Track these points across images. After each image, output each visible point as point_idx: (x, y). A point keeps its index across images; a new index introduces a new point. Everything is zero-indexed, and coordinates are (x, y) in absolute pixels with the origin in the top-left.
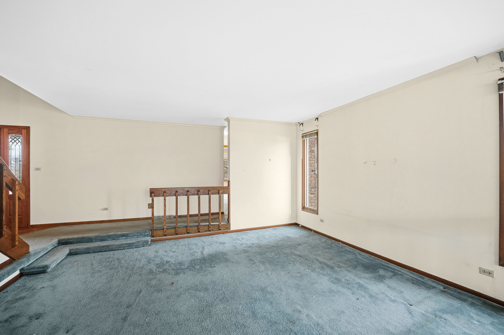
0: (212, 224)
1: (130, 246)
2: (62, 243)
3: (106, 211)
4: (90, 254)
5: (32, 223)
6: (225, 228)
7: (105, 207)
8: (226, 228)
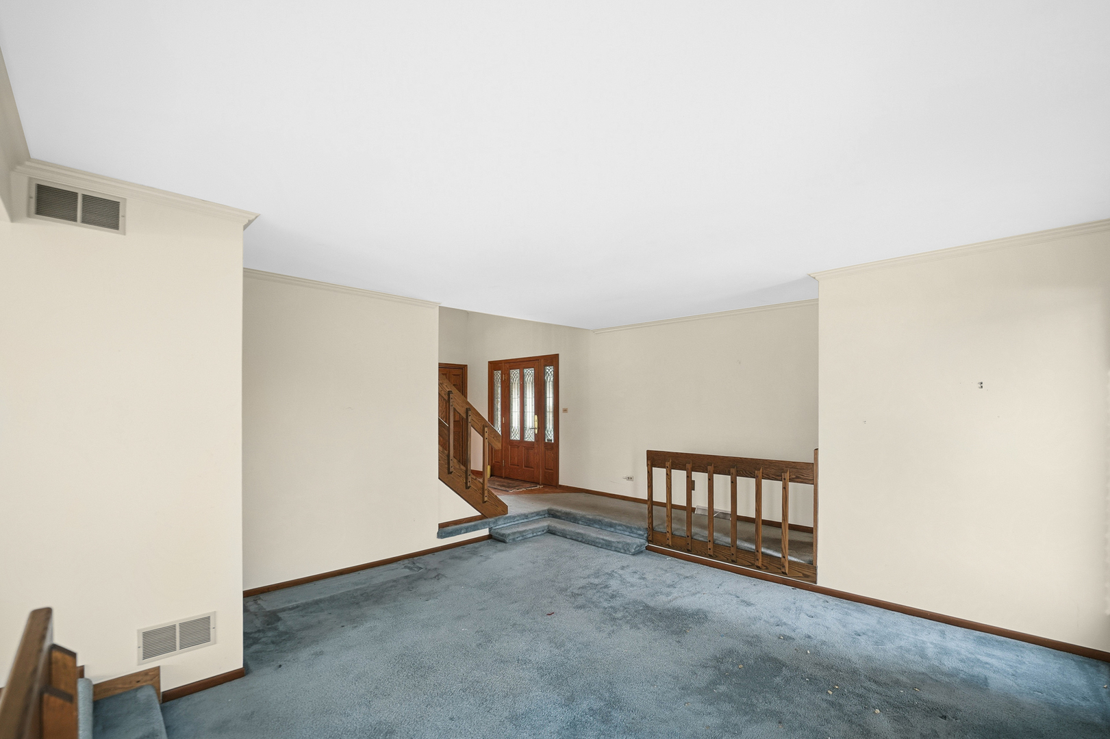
0: (763, 550)
1: (607, 545)
2: (552, 514)
3: (630, 482)
4: (566, 539)
5: (561, 483)
6: (801, 575)
7: (629, 475)
8: (803, 574)
